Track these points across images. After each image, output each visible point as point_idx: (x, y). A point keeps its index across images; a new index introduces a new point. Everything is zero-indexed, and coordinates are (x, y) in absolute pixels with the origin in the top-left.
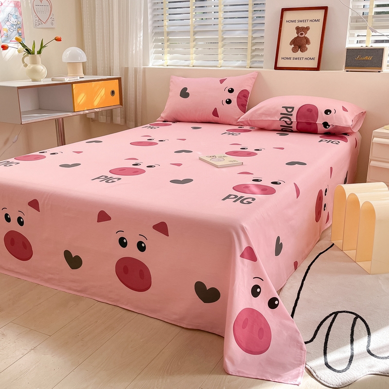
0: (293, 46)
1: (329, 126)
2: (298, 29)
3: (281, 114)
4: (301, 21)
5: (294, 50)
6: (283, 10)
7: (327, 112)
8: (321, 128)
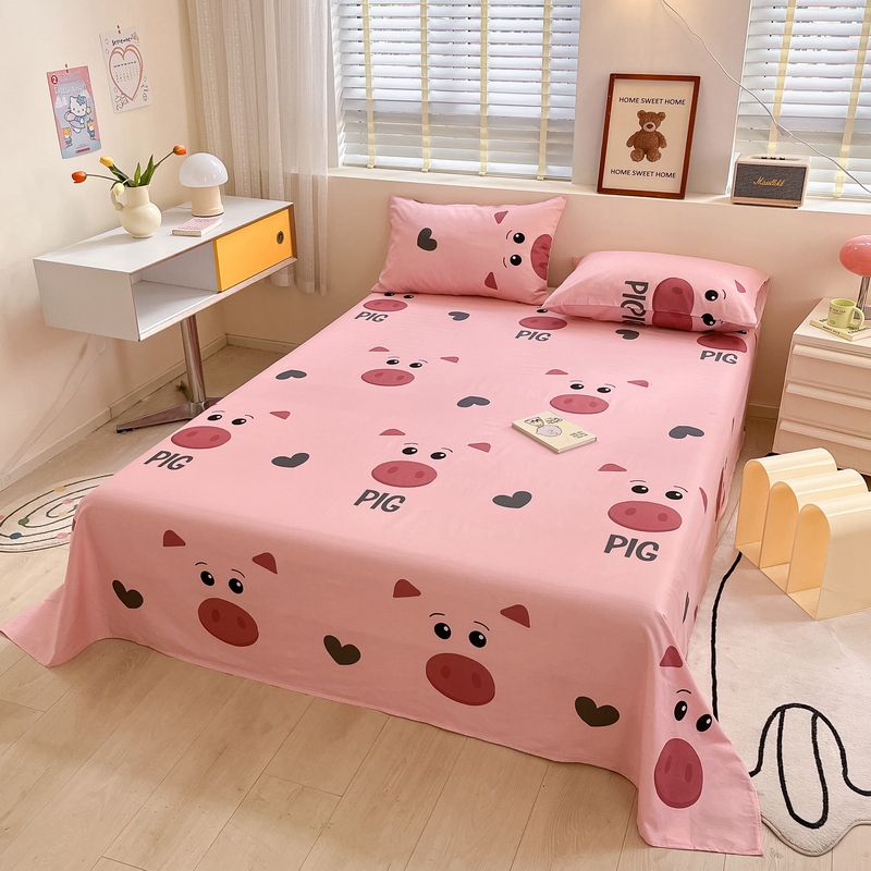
0: (633, 148)
1: (714, 322)
2: (642, 115)
3: (624, 295)
4: (648, 101)
5: (636, 157)
6: (614, 77)
7: (711, 295)
8: (698, 323)
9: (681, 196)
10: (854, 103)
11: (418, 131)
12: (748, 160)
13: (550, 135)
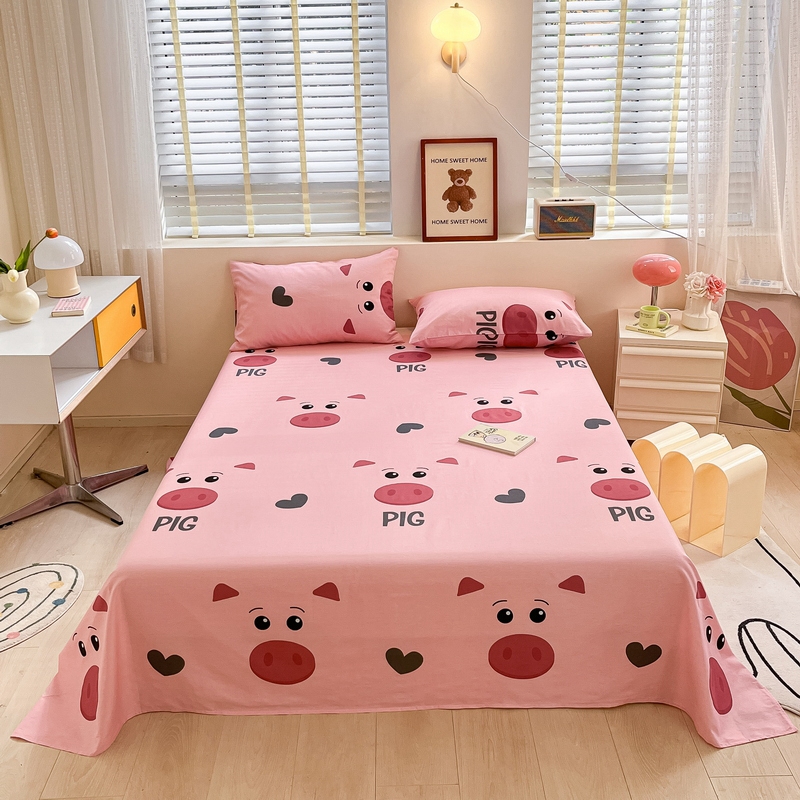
0: (448, 201)
1: (556, 336)
2: (452, 172)
3: (478, 324)
4: (456, 161)
5: (451, 208)
6: (424, 143)
7: (549, 315)
8: (543, 340)
9: (494, 237)
10: (615, 153)
11: (242, 201)
12: (544, 203)
13: (367, 195)
